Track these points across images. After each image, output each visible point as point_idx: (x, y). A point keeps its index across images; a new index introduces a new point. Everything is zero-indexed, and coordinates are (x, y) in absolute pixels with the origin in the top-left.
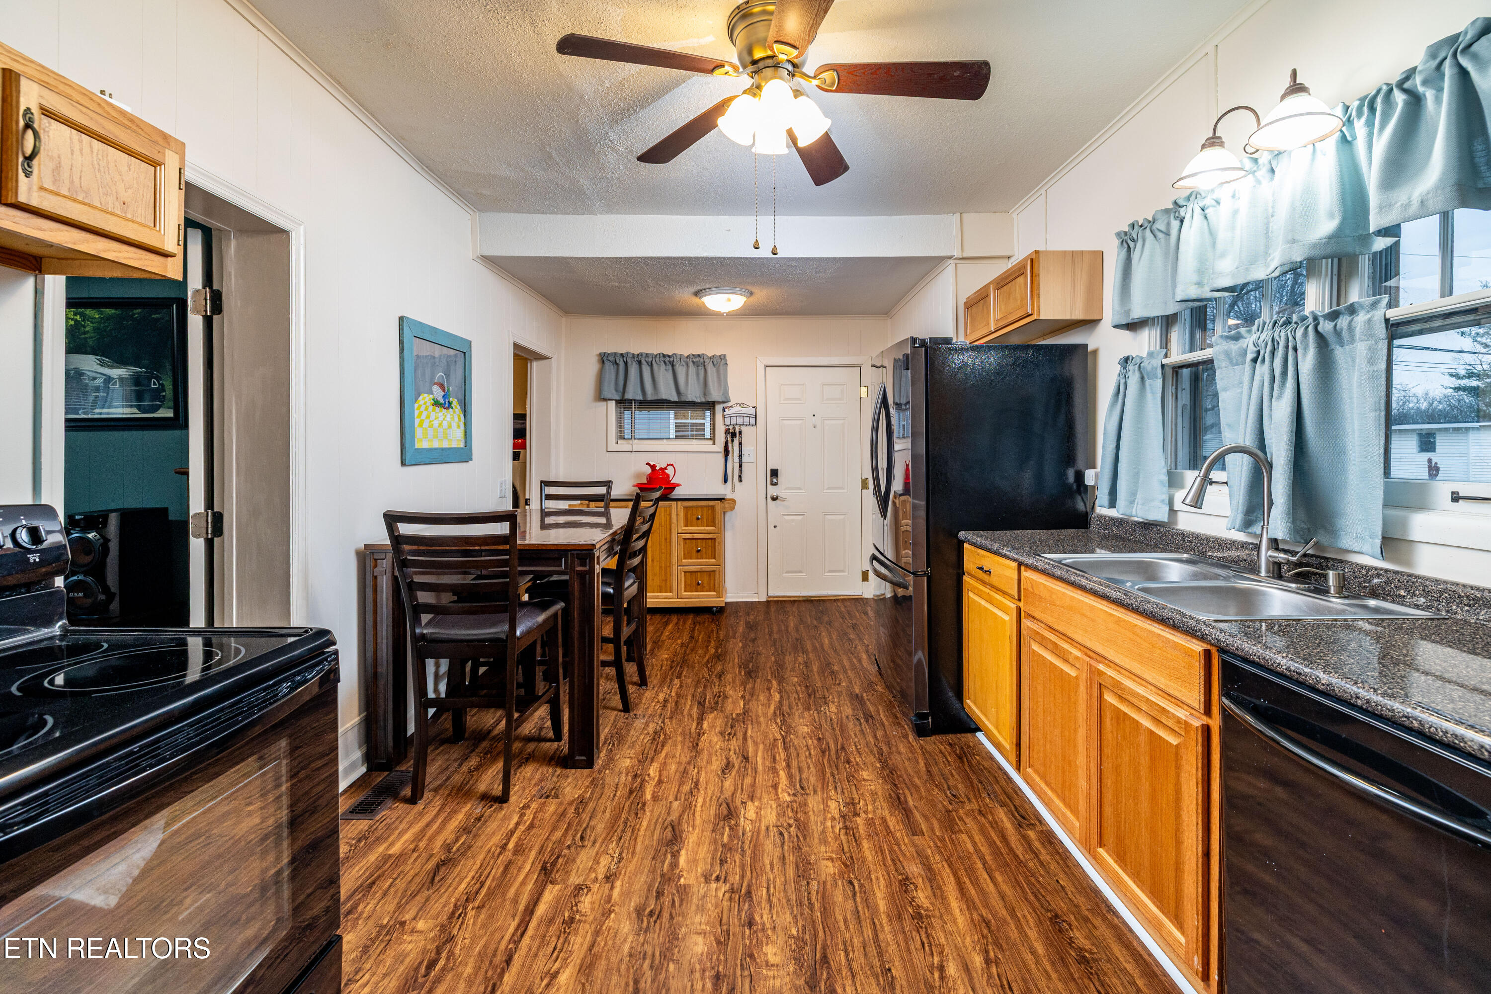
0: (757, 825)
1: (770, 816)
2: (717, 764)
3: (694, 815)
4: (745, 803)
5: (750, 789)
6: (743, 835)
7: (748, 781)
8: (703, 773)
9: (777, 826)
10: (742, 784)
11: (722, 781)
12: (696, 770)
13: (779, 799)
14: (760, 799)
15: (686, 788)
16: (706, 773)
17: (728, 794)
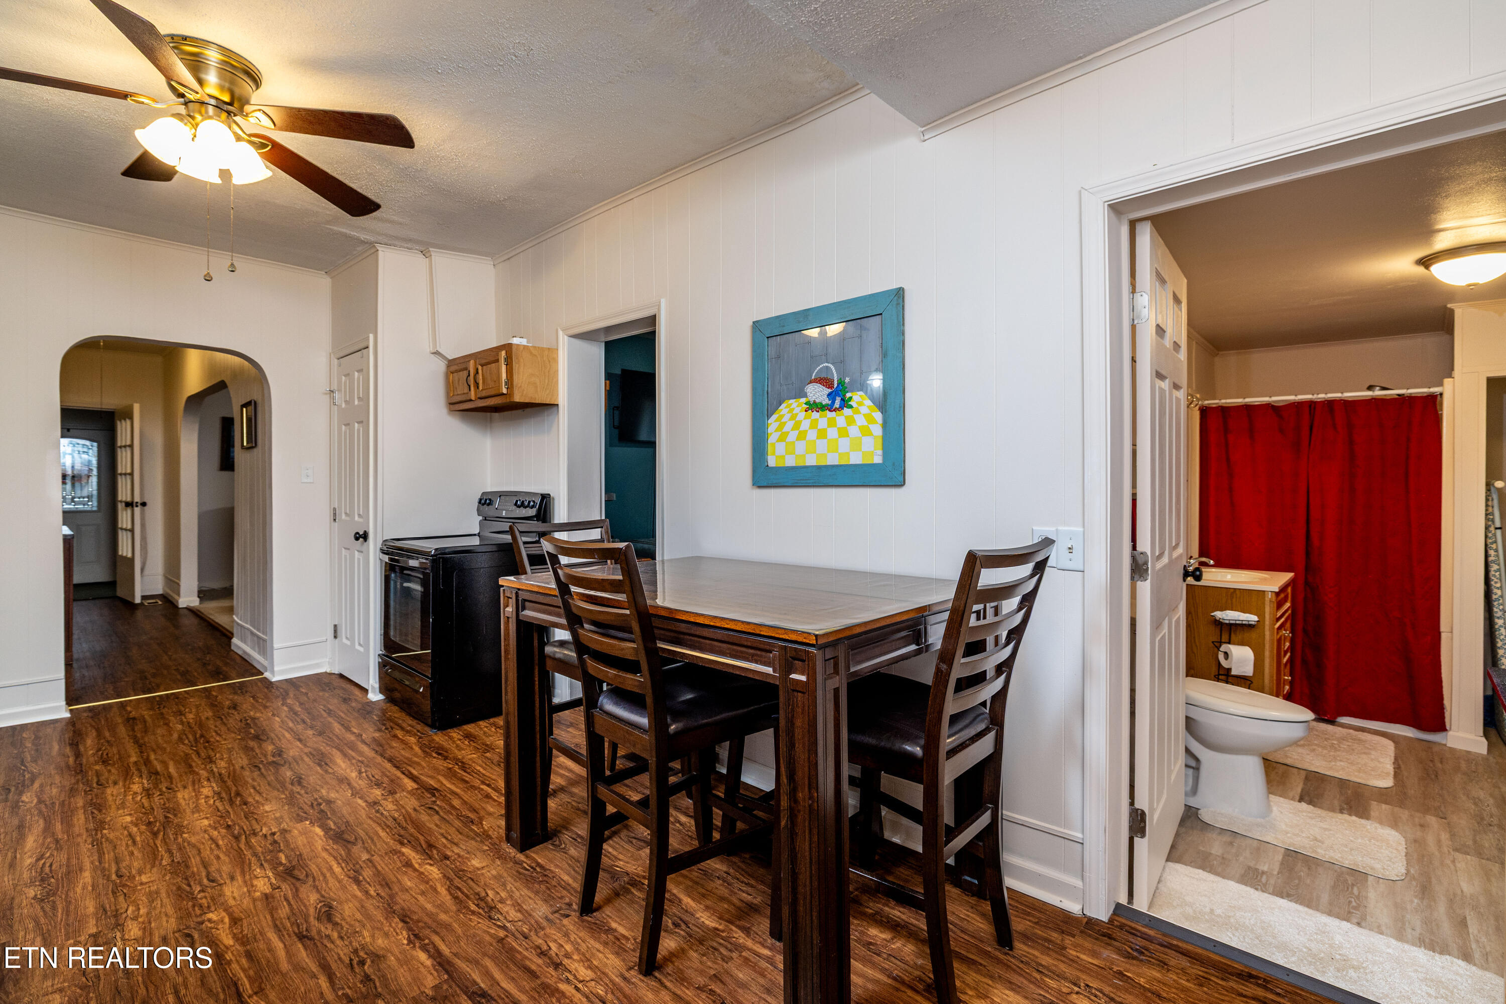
0: (247, 877)
1: (232, 892)
2: (348, 911)
3: (335, 858)
4: (274, 889)
5: (275, 904)
6: (262, 865)
7: (283, 912)
8: (359, 894)
9: (220, 885)
10: (289, 904)
11: (323, 896)
12: (372, 893)
13: (225, 910)
14: (254, 900)
15: (367, 873)
16: (355, 896)
17: (304, 890)
